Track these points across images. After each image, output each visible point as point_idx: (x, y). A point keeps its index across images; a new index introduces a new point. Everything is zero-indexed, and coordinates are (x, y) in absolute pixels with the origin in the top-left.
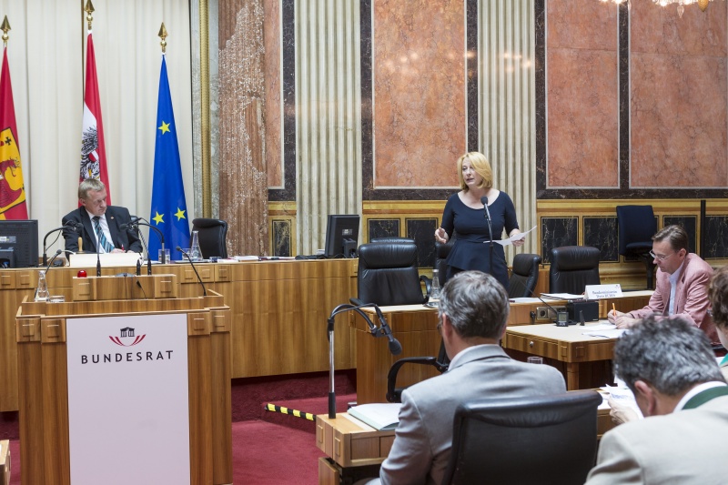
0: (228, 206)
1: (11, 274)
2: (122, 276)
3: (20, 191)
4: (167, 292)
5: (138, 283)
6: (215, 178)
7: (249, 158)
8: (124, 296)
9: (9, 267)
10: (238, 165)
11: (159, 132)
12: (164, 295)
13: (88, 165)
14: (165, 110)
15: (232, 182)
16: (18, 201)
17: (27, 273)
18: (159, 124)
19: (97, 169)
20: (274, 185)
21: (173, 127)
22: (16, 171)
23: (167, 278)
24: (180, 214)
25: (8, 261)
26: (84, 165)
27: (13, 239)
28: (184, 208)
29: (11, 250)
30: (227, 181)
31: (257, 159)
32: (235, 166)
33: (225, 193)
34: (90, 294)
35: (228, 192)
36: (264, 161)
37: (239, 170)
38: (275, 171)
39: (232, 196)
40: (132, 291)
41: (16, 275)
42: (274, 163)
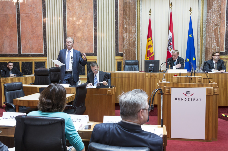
0: (208, 57)
1: (153, 74)
2: (187, 76)
3: (153, 53)
4: (200, 82)
5: (191, 79)
6: (204, 49)
7: (215, 43)
8: (187, 82)
9: (152, 72)
10: (212, 45)
11: (189, 37)
12: (199, 82)
13: (170, 46)
14: (191, 31)
15: (209, 50)
16: (152, 55)
17: (157, 74)
18: (189, 35)
19: (172, 47)
20: (222, 51)
21: (193, 35)
22: (152, 48)
23: (200, 78)
24: (194, 59)
25: (152, 71)
26: (169, 46)
27: (153, 65)
28: (195, 57)
29: (153, 68)
30: (208, 50)
31: (217, 44)
32: (211, 46)
33: (207, 53)
34: (178, 81)
35: (208, 53)
36: (219, 44)
37: (212, 47)
38: (222, 47)
39: (209, 54)
40: (189, 81)
41: (154, 74)
42: (222, 44)
